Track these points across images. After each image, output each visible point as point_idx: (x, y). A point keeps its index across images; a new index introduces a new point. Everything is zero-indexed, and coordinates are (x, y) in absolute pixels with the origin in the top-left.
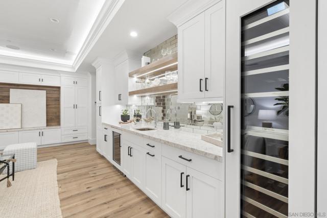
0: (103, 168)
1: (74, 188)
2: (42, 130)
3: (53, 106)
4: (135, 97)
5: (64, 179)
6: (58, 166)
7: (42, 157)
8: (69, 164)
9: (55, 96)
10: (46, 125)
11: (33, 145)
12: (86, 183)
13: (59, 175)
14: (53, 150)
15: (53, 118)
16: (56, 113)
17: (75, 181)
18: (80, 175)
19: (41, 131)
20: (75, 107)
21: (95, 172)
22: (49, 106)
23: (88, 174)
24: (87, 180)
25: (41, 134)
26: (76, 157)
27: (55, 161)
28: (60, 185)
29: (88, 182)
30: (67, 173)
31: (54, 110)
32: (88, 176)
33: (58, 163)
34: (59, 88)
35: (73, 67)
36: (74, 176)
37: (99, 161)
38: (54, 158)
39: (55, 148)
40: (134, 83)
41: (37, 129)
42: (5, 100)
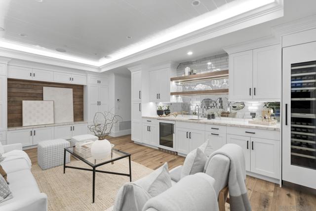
2: (73, 125)
4: (174, 96)
9: (79, 94)
10: (73, 120)
15: (78, 114)
16: (80, 109)
20: (99, 103)
22: (75, 102)
25: (73, 129)
31: (79, 107)
34: (83, 86)
35: (99, 68)
40: (174, 86)
42: (40, 97)
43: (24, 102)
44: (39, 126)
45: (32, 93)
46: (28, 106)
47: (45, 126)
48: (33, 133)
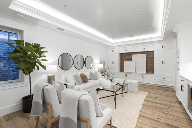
0: (177, 111)
1: (149, 113)
3: (150, 62)
5: (147, 105)
6: (147, 97)
7: (142, 89)
8: (153, 98)
9: (151, 56)
10: (146, 73)
11: (136, 82)
12: (158, 115)
13: (145, 102)
14: (148, 87)
15: (150, 69)
16: (151, 66)
17: (152, 109)
18: (156, 108)
19: (143, 76)
20: (163, 62)
21: (169, 110)
22: (148, 62)
23: (163, 109)
24: (160, 113)
25: (143, 77)
26: (160, 96)
27: (147, 93)
28: (143, 107)
29: (160, 115)
30: (149, 103)
31: (151, 65)
32: (162, 111)
33: (148, 95)
34: (153, 51)
35: (161, 37)
36: (153, 107)
37: (177, 105)
38: (147, 91)
39: (150, 86)
41: (142, 74)
42: (130, 60)
43: (125, 62)
44: (128, 73)
45: (128, 58)
46: (126, 63)
47: (130, 73)
48: (126, 76)
